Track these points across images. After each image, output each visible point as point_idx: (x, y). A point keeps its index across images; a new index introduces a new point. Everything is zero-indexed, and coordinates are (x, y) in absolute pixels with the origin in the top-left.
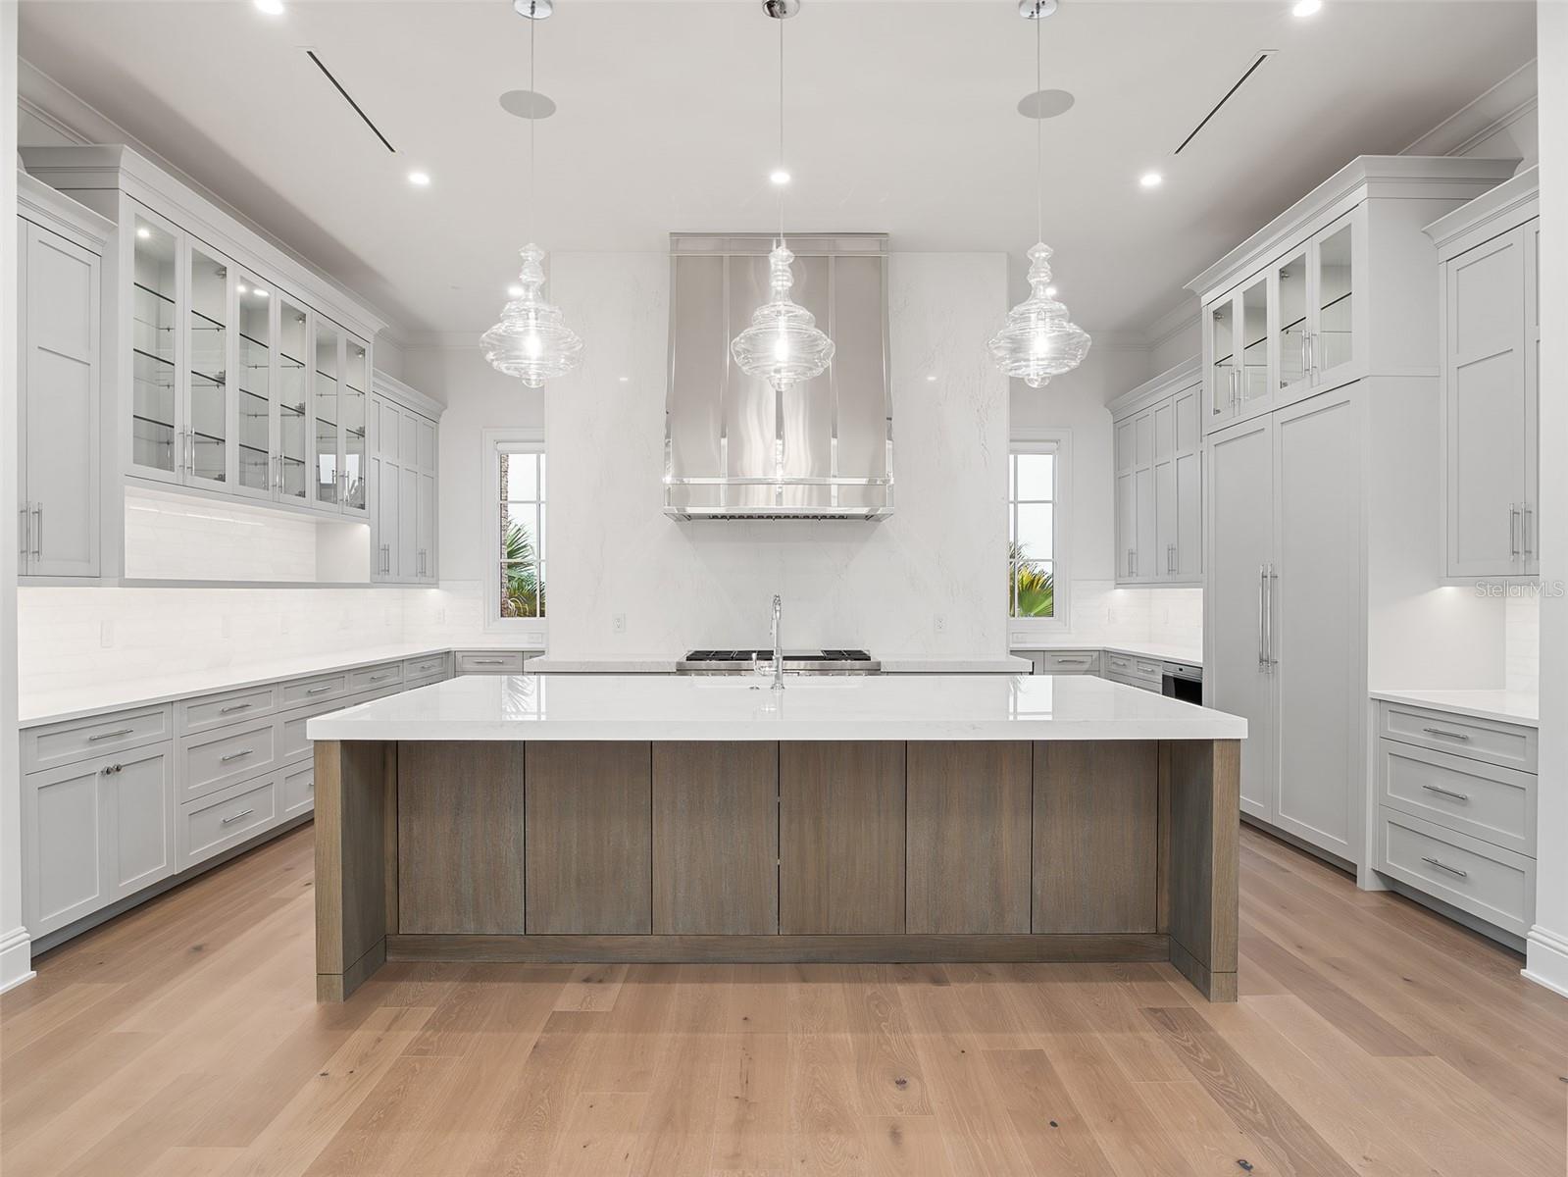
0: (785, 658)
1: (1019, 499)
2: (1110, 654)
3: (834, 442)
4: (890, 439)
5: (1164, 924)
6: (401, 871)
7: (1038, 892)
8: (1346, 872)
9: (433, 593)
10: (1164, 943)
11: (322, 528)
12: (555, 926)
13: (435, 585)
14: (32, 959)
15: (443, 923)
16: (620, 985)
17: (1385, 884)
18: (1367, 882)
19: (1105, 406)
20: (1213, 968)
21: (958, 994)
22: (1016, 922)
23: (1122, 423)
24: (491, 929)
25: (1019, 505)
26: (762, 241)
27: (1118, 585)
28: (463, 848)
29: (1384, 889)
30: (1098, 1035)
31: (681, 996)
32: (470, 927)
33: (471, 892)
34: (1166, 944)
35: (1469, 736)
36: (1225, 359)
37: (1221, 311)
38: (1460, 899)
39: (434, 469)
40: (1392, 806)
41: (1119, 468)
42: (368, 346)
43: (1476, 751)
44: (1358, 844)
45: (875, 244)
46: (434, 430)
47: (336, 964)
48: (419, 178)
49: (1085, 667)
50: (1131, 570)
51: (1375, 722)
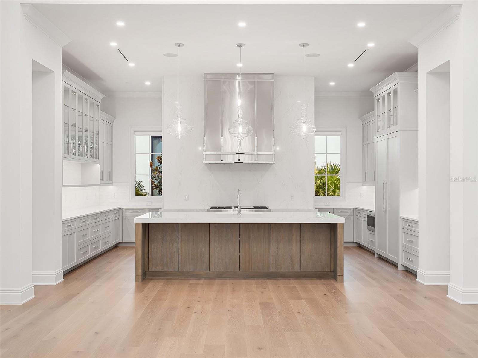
0: (241, 208)
1: (327, 152)
2: (357, 209)
3: (256, 138)
4: (274, 137)
5: (332, 269)
6: (149, 256)
7: (302, 261)
8: (395, 265)
9: (111, 187)
10: (332, 274)
11: (83, 166)
12: (186, 269)
13: (112, 184)
14: (64, 275)
15: (159, 269)
16: (203, 281)
17: (405, 269)
18: (401, 268)
19: (359, 118)
20: (338, 275)
21: (281, 283)
22: (297, 268)
23: (364, 125)
24: (171, 270)
25: (327, 154)
26: (233, 76)
27: (364, 184)
28: (164, 251)
29: (404, 270)
30: (309, 286)
31: (217, 283)
32: (166, 270)
33: (166, 261)
34: (333, 274)
35: (413, 225)
36: (379, 116)
37: (378, 100)
38: (412, 267)
39: (112, 141)
40: (404, 246)
41: (363, 141)
42: (99, 104)
43: (414, 229)
44: (398, 258)
45: (270, 77)
46: (112, 127)
47: (140, 273)
48: (131, 65)
49: (348, 214)
50: (366, 179)
51: (401, 224)
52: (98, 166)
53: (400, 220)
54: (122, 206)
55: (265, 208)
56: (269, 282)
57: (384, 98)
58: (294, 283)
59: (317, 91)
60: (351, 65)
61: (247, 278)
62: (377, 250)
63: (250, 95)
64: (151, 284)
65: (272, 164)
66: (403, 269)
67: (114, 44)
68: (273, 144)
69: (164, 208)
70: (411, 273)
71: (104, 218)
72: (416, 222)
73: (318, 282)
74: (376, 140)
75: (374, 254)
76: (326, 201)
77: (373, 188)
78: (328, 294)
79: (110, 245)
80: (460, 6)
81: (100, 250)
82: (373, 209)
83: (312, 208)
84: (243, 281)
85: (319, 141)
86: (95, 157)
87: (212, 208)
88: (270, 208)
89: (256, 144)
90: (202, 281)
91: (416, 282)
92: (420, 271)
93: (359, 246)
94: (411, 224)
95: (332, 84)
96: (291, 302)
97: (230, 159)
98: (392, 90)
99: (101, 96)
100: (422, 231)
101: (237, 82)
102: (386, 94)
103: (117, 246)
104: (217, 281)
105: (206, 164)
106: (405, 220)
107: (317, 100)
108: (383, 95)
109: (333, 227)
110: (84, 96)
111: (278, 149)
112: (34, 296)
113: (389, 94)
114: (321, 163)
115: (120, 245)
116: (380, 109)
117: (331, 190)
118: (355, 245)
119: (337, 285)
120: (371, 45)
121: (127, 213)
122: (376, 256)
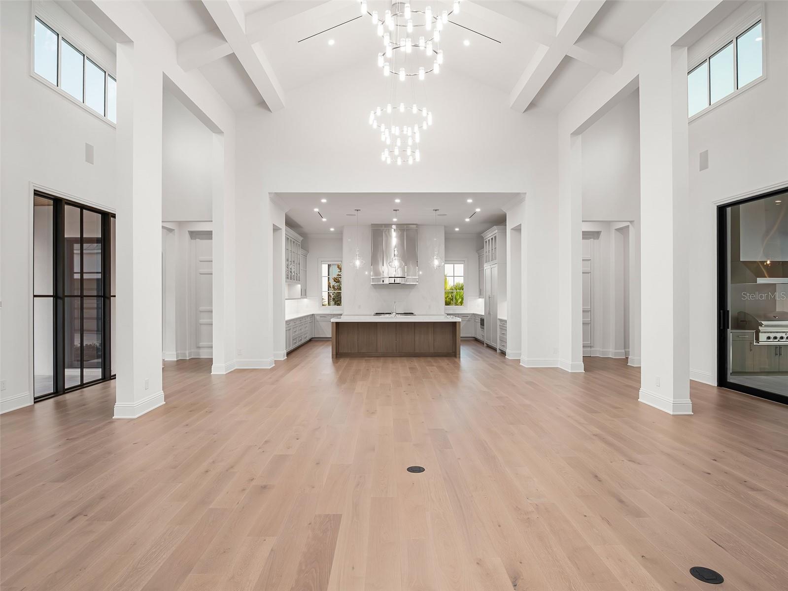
0: (397, 314)
2: (474, 314)
3: (406, 267)
4: (417, 266)
5: (454, 351)
6: (339, 343)
7: (435, 346)
8: (495, 350)
9: (305, 300)
10: (454, 354)
11: (292, 286)
12: (363, 351)
13: (306, 298)
14: (286, 355)
15: (346, 351)
18: (498, 351)
19: (476, 252)
20: (457, 354)
21: (422, 359)
22: (432, 351)
23: (479, 257)
24: (353, 352)
25: (455, 277)
26: (390, 225)
27: (480, 298)
32: (350, 352)
33: (350, 346)
36: (486, 252)
37: (486, 242)
38: (504, 349)
39: (306, 268)
40: (500, 337)
41: (479, 268)
42: (300, 244)
43: (505, 325)
44: (497, 344)
45: (414, 226)
46: (306, 258)
47: (335, 354)
48: (324, 220)
49: (468, 318)
50: (481, 294)
51: (498, 323)
52: (299, 286)
53: (498, 320)
54: (314, 313)
55: (412, 314)
56: (414, 358)
57: (489, 240)
58: (429, 359)
59: (446, 233)
60: (467, 220)
61: (401, 356)
62: (486, 341)
63: (401, 238)
64: (341, 360)
65: (416, 285)
66: (500, 352)
67: (316, 210)
68: (417, 270)
69: (345, 314)
70: (503, 353)
71: (305, 321)
72: (506, 321)
73: (445, 358)
74: (485, 268)
75: (484, 344)
76: (453, 309)
77: (483, 300)
78: (450, 364)
79: (308, 339)
80: (526, 193)
81: (303, 341)
82: (483, 314)
83: (443, 313)
84: (398, 358)
85: (449, 268)
86: (298, 280)
87: (376, 314)
88: (415, 314)
89: (406, 271)
90: (373, 358)
91: (505, 358)
92: (508, 351)
93: (476, 340)
94: (504, 322)
95: (457, 229)
96: (427, 367)
97: (387, 281)
98: (493, 237)
99: (301, 239)
100: (509, 326)
101: (393, 230)
102: (490, 238)
103: (310, 340)
104: (382, 358)
105: (372, 285)
106: (501, 320)
107: (447, 239)
108: (489, 239)
109: (454, 324)
110: (293, 240)
111: (421, 273)
112: (274, 365)
113: (492, 239)
114: (451, 283)
115: (313, 339)
116: (487, 248)
117: (459, 301)
118: (474, 339)
119: (456, 360)
120: (478, 210)
121: (318, 318)
122: (485, 345)
